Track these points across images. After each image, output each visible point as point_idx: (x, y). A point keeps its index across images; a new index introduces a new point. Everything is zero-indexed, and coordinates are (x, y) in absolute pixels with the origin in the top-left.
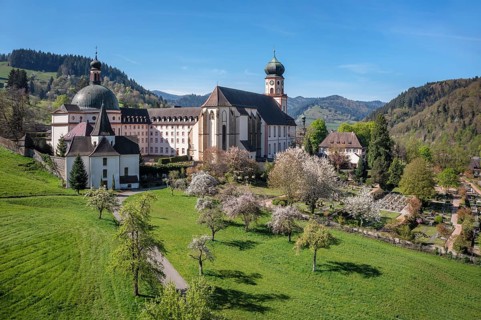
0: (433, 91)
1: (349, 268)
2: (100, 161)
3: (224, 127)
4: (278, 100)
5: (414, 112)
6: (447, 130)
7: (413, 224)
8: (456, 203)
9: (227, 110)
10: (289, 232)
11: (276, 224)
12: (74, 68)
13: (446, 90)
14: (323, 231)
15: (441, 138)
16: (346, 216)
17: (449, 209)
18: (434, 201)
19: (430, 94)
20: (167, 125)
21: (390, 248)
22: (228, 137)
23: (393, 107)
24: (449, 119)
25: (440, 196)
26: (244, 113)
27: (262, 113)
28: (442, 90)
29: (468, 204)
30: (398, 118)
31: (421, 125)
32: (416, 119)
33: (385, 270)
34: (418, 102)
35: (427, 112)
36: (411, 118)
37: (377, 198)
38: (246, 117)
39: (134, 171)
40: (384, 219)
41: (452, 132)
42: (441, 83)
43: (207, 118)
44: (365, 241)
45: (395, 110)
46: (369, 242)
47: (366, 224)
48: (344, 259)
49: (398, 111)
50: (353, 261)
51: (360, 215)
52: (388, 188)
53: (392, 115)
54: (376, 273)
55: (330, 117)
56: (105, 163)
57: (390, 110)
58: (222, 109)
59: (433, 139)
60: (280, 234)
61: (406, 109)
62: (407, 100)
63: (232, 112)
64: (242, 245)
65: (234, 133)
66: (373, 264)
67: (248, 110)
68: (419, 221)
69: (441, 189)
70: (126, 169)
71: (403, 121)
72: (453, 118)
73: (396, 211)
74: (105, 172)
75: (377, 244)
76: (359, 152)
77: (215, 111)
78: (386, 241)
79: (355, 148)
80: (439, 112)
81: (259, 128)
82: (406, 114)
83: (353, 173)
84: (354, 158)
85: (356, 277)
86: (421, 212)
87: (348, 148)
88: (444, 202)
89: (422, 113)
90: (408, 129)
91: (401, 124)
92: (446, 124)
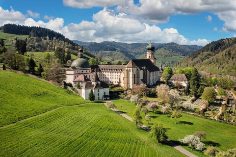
0: (224, 43)
1: (185, 123)
2: (97, 90)
3: (135, 75)
4: (152, 61)
5: (214, 54)
6: (230, 64)
7: (205, 110)
8: (223, 103)
9: (136, 69)
10: (167, 113)
11: (163, 111)
12: (37, 33)
13: (231, 43)
14: (178, 113)
15: (227, 68)
16: (183, 109)
17: (220, 105)
18: (215, 102)
19: (222, 45)
20: (108, 72)
21: (197, 118)
22: (136, 79)
23: (203, 51)
24: (231, 59)
25: (218, 100)
26: (141, 69)
27: (147, 68)
28: (229, 43)
29: (228, 103)
30: (205, 56)
31: (217, 61)
32: (214, 58)
33: (195, 123)
34: (216, 48)
35: (221, 55)
36: (212, 57)
37: (193, 101)
38: (142, 71)
39: (107, 93)
40: (195, 109)
41: (232, 65)
42: (228, 39)
43: (128, 72)
44: (189, 116)
45: (204, 53)
46: (190, 116)
47: (189, 111)
48: (183, 120)
49: (205, 53)
50: (186, 121)
51: (188, 108)
52: (198, 97)
53: (202, 55)
54: (192, 124)
55: (170, 54)
56: (98, 91)
57: (201, 53)
58: (134, 68)
59: (223, 68)
60: (165, 114)
61: (210, 53)
62: (210, 48)
63: (137, 69)
64: (154, 117)
65: (138, 77)
66: (191, 122)
67: (143, 68)
68: (207, 109)
69: (219, 97)
70: (105, 93)
71: (208, 58)
72: (233, 58)
73: (200, 106)
74: (98, 94)
75: (193, 116)
76: (187, 82)
77: (131, 69)
78: (196, 116)
79: (185, 80)
80: (226, 55)
81: (146, 74)
82: (209, 55)
83: (184, 91)
84: (185, 84)
85: (187, 125)
86: (209, 106)
87: (182, 80)
88: (219, 102)
89: (218, 55)
90: (210, 63)
91: (207, 60)
92: (229, 61)
